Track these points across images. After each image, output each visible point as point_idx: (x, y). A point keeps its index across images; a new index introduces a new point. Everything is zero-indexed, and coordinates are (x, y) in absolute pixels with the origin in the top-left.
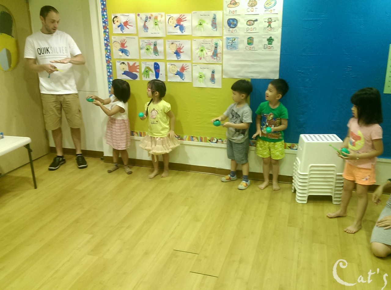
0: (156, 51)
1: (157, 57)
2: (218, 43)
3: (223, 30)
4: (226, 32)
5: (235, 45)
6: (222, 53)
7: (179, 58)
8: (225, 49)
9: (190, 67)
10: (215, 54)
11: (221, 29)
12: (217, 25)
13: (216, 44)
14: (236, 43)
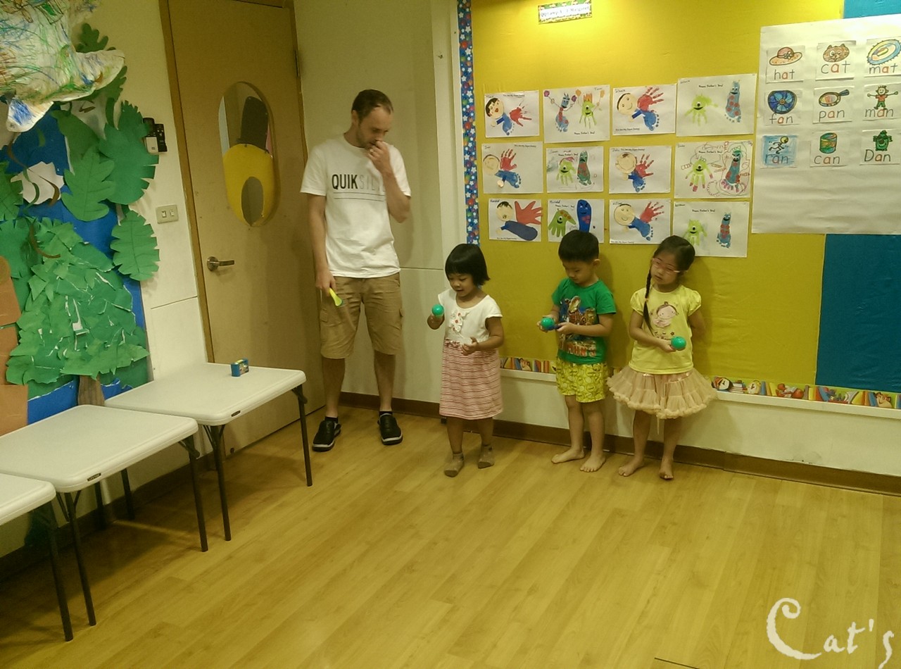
0: (584, 174)
1: (588, 188)
2: (743, 149)
3: (756, 117)
4: (765, 124)
5: (786, 155)
6: (752, 175)
7: (640, 187)
8: (759, 165)
9: (667, 209)
10: (733, 177)
11: (752, 117)
12: (742, 109)
13: (735, 152)
14: (790, 149)
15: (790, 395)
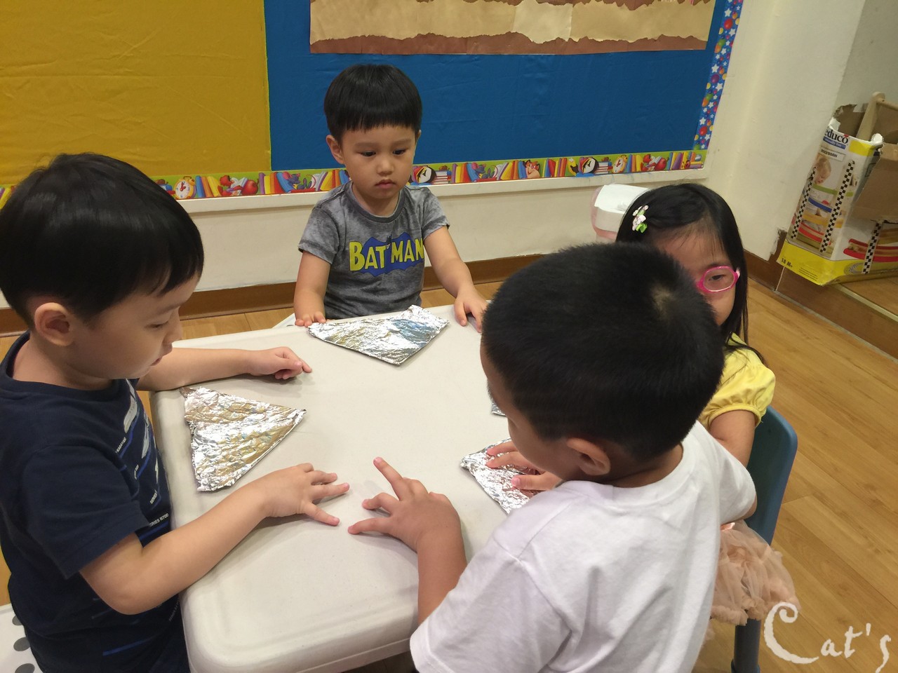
15: (239, 191)
